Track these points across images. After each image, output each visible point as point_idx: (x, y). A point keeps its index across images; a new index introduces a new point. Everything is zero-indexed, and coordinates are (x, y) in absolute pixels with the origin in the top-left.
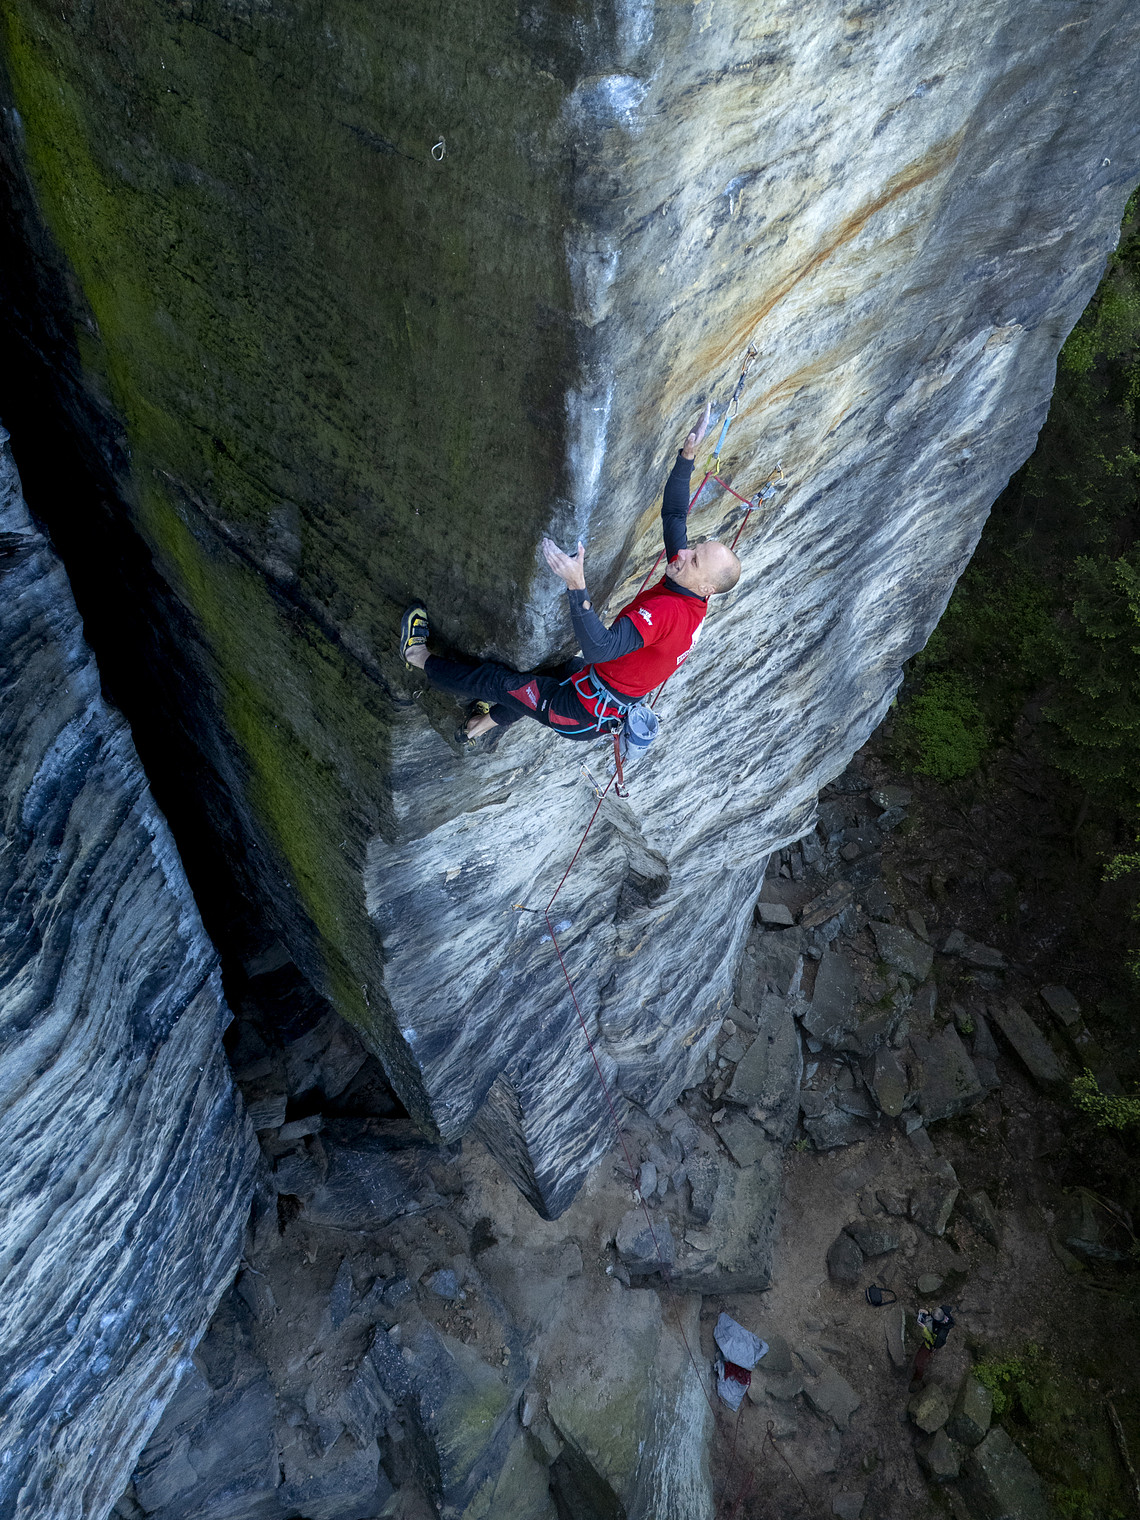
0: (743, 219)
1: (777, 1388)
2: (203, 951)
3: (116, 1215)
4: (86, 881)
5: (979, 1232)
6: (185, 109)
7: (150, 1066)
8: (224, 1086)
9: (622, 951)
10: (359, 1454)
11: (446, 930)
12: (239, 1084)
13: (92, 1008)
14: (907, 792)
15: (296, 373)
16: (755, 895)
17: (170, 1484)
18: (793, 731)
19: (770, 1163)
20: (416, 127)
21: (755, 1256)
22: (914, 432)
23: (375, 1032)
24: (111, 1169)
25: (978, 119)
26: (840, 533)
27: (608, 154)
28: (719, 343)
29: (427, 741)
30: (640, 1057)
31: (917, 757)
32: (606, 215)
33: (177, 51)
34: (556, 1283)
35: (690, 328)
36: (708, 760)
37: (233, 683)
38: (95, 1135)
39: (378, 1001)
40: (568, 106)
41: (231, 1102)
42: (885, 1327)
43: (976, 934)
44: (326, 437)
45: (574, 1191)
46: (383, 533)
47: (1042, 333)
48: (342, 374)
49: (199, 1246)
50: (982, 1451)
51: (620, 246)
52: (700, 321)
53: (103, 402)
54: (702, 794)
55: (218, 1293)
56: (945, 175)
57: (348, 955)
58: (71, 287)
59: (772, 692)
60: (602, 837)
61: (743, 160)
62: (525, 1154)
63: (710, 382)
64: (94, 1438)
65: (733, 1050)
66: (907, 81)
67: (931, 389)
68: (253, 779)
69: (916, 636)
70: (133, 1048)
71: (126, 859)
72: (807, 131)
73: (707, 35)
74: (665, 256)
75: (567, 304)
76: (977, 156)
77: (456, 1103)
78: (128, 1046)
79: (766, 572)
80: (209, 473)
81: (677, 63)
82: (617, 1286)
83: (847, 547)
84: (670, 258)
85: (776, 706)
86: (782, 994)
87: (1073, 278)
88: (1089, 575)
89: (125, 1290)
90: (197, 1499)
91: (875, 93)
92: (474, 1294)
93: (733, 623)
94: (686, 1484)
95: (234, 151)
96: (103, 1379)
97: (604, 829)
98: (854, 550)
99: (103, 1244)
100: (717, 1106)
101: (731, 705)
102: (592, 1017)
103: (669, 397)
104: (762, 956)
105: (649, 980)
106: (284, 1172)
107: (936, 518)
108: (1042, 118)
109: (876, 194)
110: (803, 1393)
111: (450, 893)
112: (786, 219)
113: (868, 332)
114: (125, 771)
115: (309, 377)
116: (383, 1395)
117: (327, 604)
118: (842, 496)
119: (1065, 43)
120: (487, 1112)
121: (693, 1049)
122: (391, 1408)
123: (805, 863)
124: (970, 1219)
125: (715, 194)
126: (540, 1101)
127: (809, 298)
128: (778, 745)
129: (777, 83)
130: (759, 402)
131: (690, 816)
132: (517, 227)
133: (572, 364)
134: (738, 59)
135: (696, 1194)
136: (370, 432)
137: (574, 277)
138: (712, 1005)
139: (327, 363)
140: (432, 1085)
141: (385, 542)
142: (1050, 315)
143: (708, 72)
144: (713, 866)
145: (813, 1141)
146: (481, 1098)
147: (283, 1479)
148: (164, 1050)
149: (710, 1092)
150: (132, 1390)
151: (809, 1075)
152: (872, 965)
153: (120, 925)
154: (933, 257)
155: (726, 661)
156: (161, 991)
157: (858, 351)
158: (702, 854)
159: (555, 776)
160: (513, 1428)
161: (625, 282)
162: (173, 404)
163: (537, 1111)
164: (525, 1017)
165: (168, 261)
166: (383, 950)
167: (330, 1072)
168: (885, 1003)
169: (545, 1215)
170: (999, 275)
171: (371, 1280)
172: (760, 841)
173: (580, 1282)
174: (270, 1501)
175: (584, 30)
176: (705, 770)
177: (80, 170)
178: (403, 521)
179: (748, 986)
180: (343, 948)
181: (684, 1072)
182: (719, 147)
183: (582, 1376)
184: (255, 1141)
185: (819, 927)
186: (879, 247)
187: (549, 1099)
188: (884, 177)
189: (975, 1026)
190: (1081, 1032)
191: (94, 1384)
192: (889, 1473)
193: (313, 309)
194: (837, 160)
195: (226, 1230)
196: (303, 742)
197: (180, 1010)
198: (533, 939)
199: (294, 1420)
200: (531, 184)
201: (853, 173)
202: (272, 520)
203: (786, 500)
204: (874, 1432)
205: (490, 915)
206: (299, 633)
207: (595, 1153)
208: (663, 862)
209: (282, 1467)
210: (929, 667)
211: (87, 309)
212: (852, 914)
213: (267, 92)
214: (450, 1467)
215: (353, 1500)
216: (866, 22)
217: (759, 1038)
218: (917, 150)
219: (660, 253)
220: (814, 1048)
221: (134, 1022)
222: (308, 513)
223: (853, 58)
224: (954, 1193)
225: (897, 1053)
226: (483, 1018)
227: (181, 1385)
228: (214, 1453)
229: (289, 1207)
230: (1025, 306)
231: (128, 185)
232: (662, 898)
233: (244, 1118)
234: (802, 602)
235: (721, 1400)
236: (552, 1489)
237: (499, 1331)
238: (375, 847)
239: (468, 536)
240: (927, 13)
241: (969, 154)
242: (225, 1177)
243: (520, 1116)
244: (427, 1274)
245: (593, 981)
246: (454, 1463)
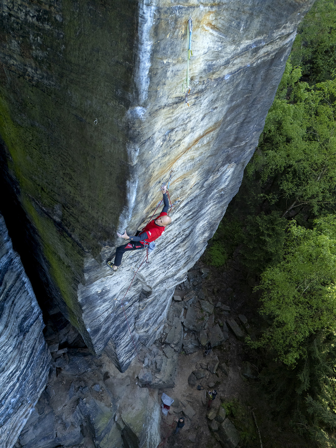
0: (170, 140)
1: (176, 410)
2: (38, 310)
3: (15, 375)
4: (8, 294)
5: (223, 372)
6: (34, 108)
7: (24, 338)
8: (43, 342)
9: (140, 309)
10: (75, 430)
11: (98, 305)
12: (46, 341)
13: (9, 325)
14: (208, 269)
15: (61, 173)
16: (172, 295)
17: (28, 439)
18: (181, 257)
19: (175, 357)
20: (90, 116)
21: (171, 379)
22: (210, 188)
23: (80, 329)
24: (14, 364)
25: (226, 117)
26: (193, 211)
27: (137, 125)
28: (164, 169)
29: (93, 261)
30: (144, 334)
31: (211, 261)
32: (136, 140)
33: (32, 94)
34: (124, 387)
35: (157, 166)
36: (162, 264)
37: (46, 245)
38: (10, 356)
39: (81, 322)
40: (127, 113)
41: (45, 346)
42: (201, 395)
43: (224, 303)
44: (68, 188)
45: (128, 366)
46: (82, 212)
47: (240, 165)
48: (72, 174)
49: (36, 381)
50: (223, 424)
51: (140, 147)
52: (159, 164)
53: (14, 177)
54: (160, 272)
55: (41, 392)
56: (218, 130)
57: (74, 311)
58: (6, 149)
59: (177, 248)
60: (136, 282)
61: (169, 126)
62: (116, 357)
63: (162, 178)
64: (9, 429)
65: (167, 331)
66: (209, 108)
67: (214, 178)
68: (51, 268)
69: (211, 234)
70: (20, 334)
71: (18, 288)
72: (185, 120)
73: (161, 97)
74: (151, 149)
75: (127, 160)
76: (225, 125)
77: (100, 346)
78: (18, 334)
79: (176, 220)
80: (40, 195)
81: (154, 104)
82: (138, 387)
83: (195, 214)
84: (152, 149)
85: (178, 251)
86: (179, 317)
87: (247, 153)
88: (250, 220)
89: (17, 393)
90: (35, 442)
91: (201, 111)
92: (104, 390)
93: (168, 232)
94: (154, 434)
95: (46, 119)
96: (11, 415)
97: (137, 280)
98: (196, 215)
99: (12, 382)
100: (163, 344)
101: (167, 251)
102: (133, 324)
103: (152, 182)
104: (174, 308)
105: (147, 315)
106: (58, 362)
107: (215, 207)
108: (241, 116)
109: (202, 134)
110: (182, 411)
111: (99, 296)
112: (180, 140)
113: (200, 166)
114: (18, 267)
115: (64, 174)
116: (81, 415)
117: (68, 228)
118: (194, 203)
119: (246, 99)
120: (108, 347)
121: (157, 331)
122: (83, 418)
123: (184, 286)
124: (221, 369)
125: (163, 134)
126: (120, 345)
127: (186, 158)
128: (178, 260)
129: (178, 108)
130: (174, 182)
131: (157, 277)
132: (115, 141)
133: (128, 174)
134: (169, 103)
135: (158, 365)
136: (79, 188)
137: (128, 154)
138: (162, 321)
139: (68, 171)
140: (94, 342)
141: (83, 214)
142: (242, 161)
143: (161, 106)
144: (162, 288)
145: (185, 352)
146: (106, 344)
147: (57, 436)
148: (27, 334)
149: (161, 340)
150: (19, 417)
151: (185, 336)
152: (200, 310)
153: (17, 305)
154: (215, 148)
155: (166, 241)
156: (27, 320)
157: (197, 170)
158: (160, 286)
159: (125, 268)
160: (113, 422)
161: (141, 155)
162: (31, 179)
163: (119, 347)
164: (117, 325)
165: (30, 144)
166: (82, 310)
167: (70, 337)
168: (202, 319)
169: (121, 372)
170: (230, 152)
171: (79, 388)
172: (174, 283)
173: (130, 386)
174: (53, 441)
175: (131, 96)
176: (161, 266)
177: (8, 121)
178: (87, 209)
179: (171, 315)
180: (72, 309)
181: (155, 337)
182: (164, 123)
183: (130, 409)
184: (51, 355)
185: (187, 301)
186: (202, 146)
187: (123, 344)
188: (203, 130)
189: (223, 324)
190: (247, 325)
191: (9, 416)
192: (202, 430)
193: (65, 158)
194: (192, 127)
195: (43, 377)
196: (63, 260)
197: (32, 325)
198: (119, 306)
199: (60, 422)
200: (118, 131)
201: (196, 129)
202: (55, 208)
203: (180, 204)
204: (198, 420)
205: (109, 301)
206: (62, 235)
207: (133, 357)
208: (151, 288)
209: (56, 433)
210: (214, 240)
211: (9, 154)
212: (195, 298)
213: (54, 105)
214: (97, 432)
215: (74, 440)
216: (199, 95)
217: (173, 328)
218: (211, 124)
219: (149, 148)
220: (186, 330)
221: (20, 328)
222: (64, 206)
223: (196, 103)
224: (218, 363)
225: (205, 331)
226: (106, 326)
227: (31, 414)
228: (39, 430)
229: (59, 370)
230: (236, 159)
231: (20, 125)
232: (150, 296)
233: (48, 350)
234: (184, 227)
235: (163, 413)
236: (122, 436)
237: (110, 399)
238: (80, 286)
239: (103, 214)
240: (214, 93)
241: (223, 125)
242: (42, 365)
243: (115, 348)
244: (93, 386)
245: (133, 316)
246: (98, 431)
